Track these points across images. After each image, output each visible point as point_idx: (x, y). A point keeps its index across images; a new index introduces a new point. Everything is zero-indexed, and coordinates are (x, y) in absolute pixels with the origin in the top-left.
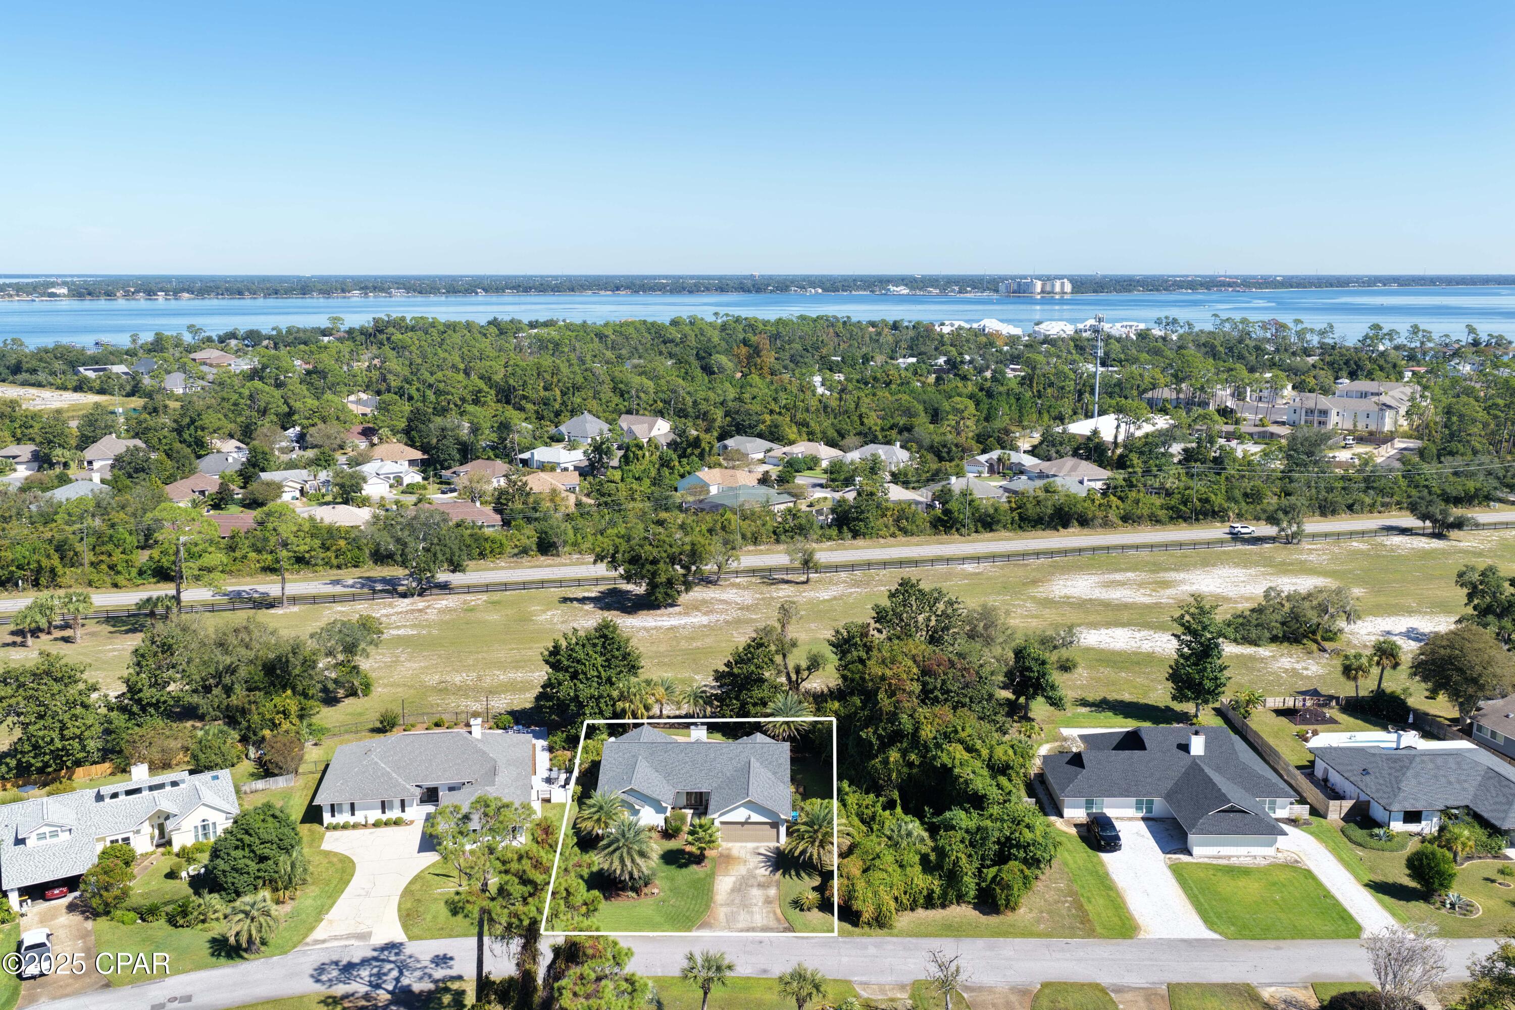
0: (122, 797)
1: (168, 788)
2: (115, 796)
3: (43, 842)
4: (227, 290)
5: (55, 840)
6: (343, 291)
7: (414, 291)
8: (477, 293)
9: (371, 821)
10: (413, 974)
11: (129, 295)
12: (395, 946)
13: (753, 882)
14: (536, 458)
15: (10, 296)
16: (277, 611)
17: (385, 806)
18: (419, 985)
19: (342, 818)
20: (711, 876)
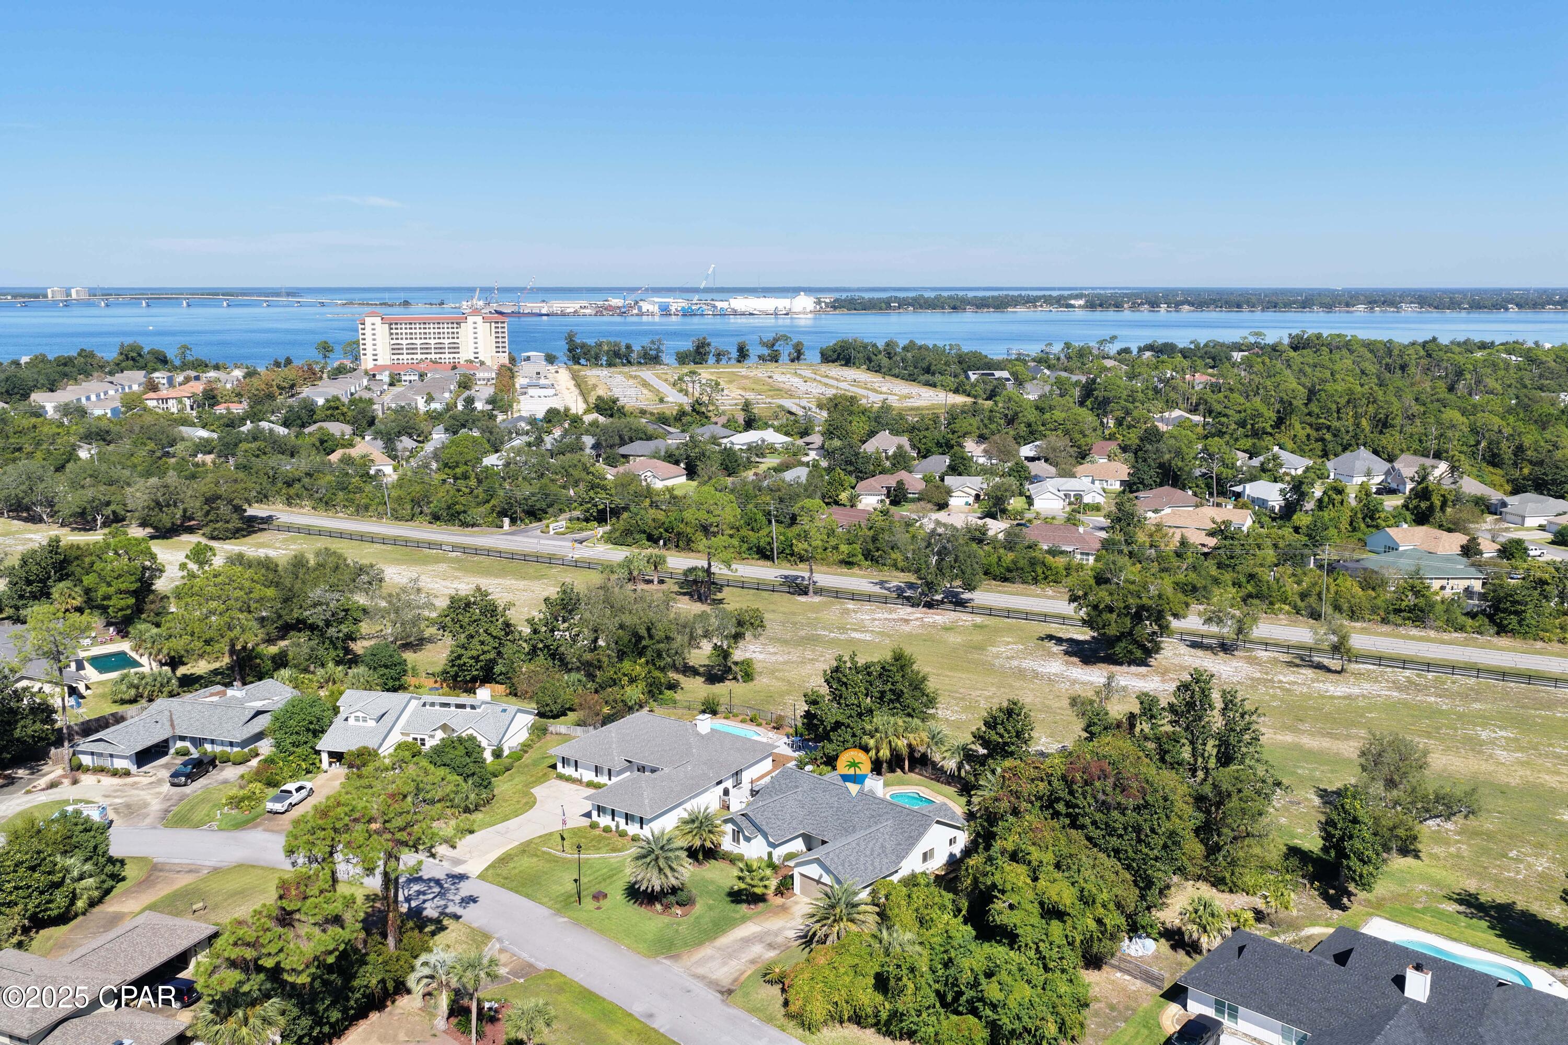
0: (437, 707)
1: (468, 709)
2: (433, 704)
3: (357, 723)
4: (1226, 303)
5: (364, 724)
6: (1347, 305)
7: (1429, 306)
8: (1507, 309)
9: (585, 780)
10: (439, 902)
11: (1135, 306)
12: (462, 877)
13: (769, 939)
14: (1247, 492)
15: (1036, 307)
16: (803, 599)
17: (597, 770)
18: (430, 911)
19: (569, 771)
20: (744, 919)
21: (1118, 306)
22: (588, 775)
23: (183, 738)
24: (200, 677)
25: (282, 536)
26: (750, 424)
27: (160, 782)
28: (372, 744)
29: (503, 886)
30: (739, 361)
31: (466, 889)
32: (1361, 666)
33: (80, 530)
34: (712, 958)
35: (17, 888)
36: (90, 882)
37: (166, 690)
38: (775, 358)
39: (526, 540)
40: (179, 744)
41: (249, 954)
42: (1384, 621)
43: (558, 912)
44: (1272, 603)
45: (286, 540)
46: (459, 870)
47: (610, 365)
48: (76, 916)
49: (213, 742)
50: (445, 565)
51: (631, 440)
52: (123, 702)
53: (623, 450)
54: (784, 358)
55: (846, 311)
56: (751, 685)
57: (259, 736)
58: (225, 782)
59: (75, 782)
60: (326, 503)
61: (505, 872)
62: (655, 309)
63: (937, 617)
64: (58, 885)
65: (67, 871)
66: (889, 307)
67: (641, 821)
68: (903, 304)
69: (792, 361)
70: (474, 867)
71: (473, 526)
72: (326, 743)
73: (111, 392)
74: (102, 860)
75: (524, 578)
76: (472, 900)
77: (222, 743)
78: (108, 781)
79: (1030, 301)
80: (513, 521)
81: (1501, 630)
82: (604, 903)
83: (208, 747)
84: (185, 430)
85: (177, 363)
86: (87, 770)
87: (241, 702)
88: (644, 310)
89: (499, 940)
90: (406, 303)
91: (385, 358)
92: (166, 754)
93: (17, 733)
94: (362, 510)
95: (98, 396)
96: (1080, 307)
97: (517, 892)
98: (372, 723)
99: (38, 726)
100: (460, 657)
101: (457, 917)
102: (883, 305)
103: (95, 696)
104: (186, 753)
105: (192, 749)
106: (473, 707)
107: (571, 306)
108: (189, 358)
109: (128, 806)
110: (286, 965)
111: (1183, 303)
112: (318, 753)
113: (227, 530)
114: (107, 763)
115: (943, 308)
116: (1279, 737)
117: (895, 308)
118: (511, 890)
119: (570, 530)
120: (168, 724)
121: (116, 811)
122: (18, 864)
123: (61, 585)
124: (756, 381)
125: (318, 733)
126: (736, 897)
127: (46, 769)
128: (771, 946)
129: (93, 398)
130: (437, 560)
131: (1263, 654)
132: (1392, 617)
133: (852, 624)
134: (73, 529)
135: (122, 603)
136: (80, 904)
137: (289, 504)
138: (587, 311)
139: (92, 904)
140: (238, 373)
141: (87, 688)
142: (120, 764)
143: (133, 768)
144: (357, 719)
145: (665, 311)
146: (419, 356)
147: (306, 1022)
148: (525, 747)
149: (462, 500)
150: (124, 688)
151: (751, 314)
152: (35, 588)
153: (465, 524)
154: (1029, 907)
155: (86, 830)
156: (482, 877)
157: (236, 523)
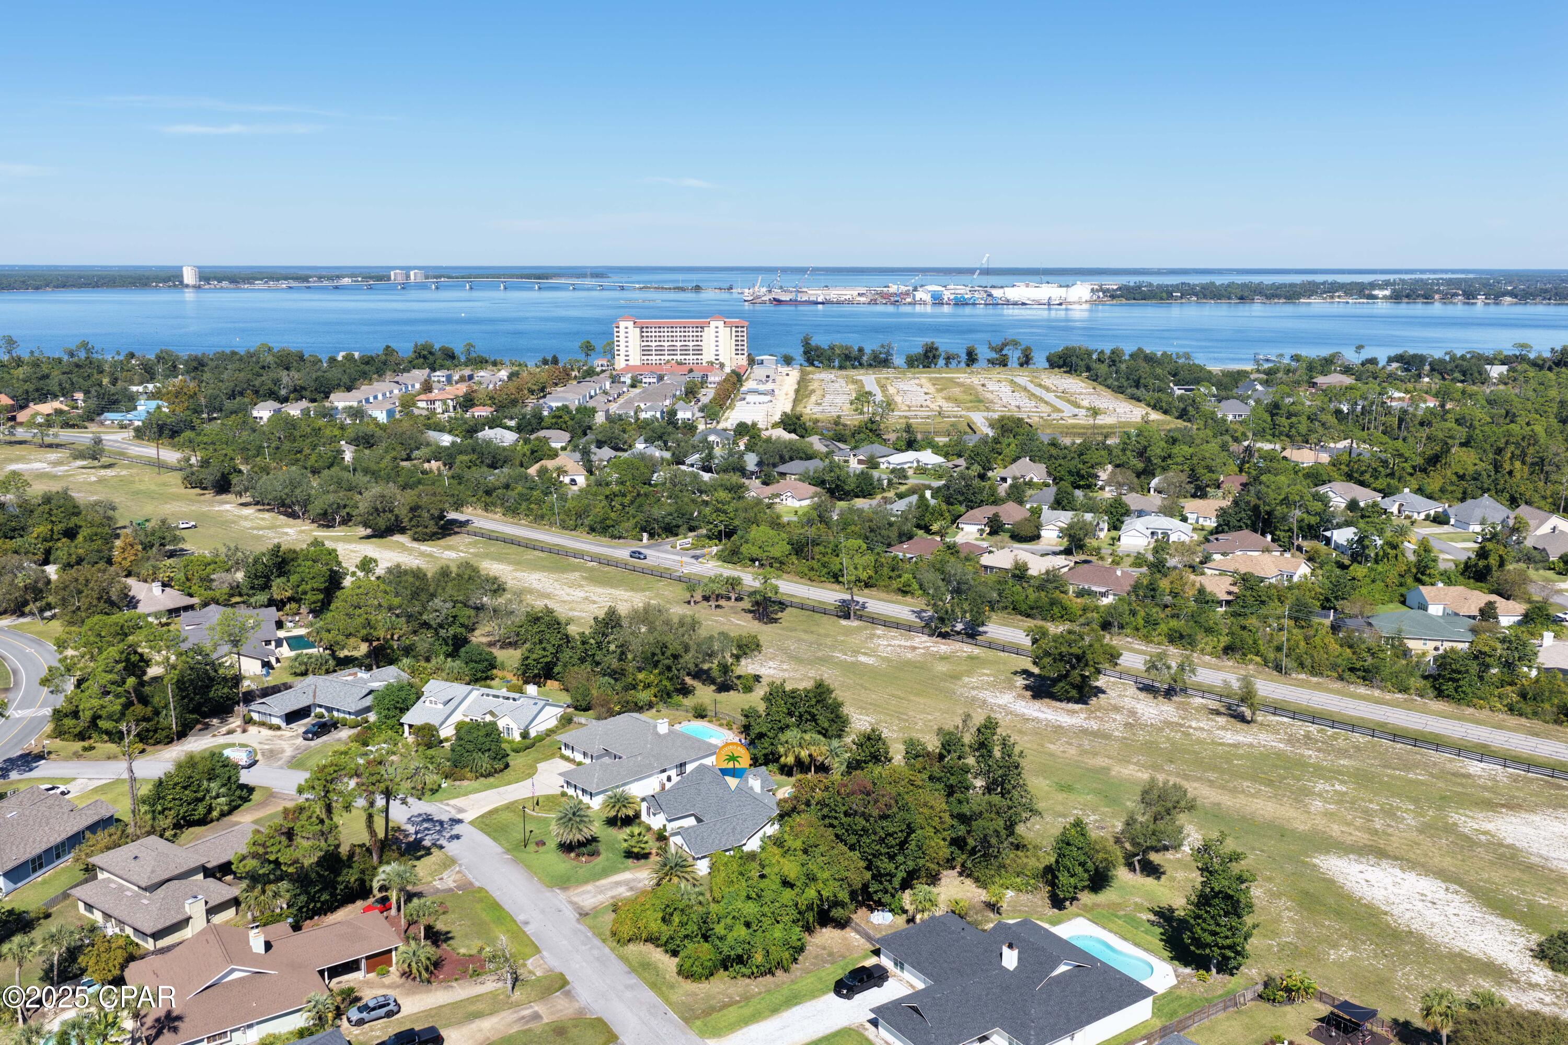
0: (491, 698)
1: (511, 701)
2: (488, 695)
10: (436, 836)
11: (1447, 297)
12: (459, 821)
13: (632, 884)
14: (1334, 538)
15: (1332, 297)
16: (844, 622)
17: (585, 754)
18: (427, 843)
19: (568, 753)
20: (626, 869)
21: (1427, 297)
22: (579, 757)
23: (320, 706)
24: (357, 659)
25: (468, 539)
26: (911, 445)
27: (297, 736)
28: (435, 722)
29: (482, 830)
30: (968, 365)
31: (457, 829)
32: (1278, 718)
33: (324, 526)
34: (589, 892)
35: (174, 799)
36: (222, 800)
37: (324, 668)
38: (1003, 363)
39: (657, 554)
40: (318, 710)
41: (261, 850)
42: (1340, 678)
43: (508, 851)
44: (1244, 655)
45: (470, 543)
46: (459, 816)
47: (841, 368)
48: (212, 821)
49: (338, 710)
50: (577, 574)
51: (791, 459)
52: (296, 674)
53: (782, 468)
54: (1013, 361)
55: (1124, 301)
56: (748, 695)
57: (368, 709)
58: (339, 740)
59: (244, 731)
60: (512, 511)
61: (487, 822)
62: (927, 298)
63: (943, 647)
64: (202, 799)
65: (208, 791)
66: (1170, 296)
67: (591, 794)
68: (1188, 292)
69: (1021, 365)
70: (468, 816)
71: (620, 538)
72: (407, 718)
73: (396, 391)
74: (234, 787)
75: (632, 590)
76: (458, 837)
77: (344, 712)
78: (266, 732)
79: (1331, 289)
80: (652, 536)
81: (1440, 694)
82: (541, 849)
83: (335, 714)
84: (432, 435)
85: (463, 359)
86: (255, 723)
87: (365, 682)
88: (917, 298)
89: (460, 865)
90: (697, 288)
91: (636, 359)
92: (309, 716)
93: (211, 694)
94: (539, 519)
95: (384, 395)
96: (1385, 297)
97: (489, 835)
98: (440, 706)
99: (226, 690)
100: (527, 658)
101: (441, 847)
102: (1164, 295)
103: (281, 668)
104: (322, 716)
105: (326, 714)
106: (514, 699)
107: (848, 293)
108: (473, 355)
109: (271, 751)
110: (281, 860)
111: (1505, 294)
112: (402, 725)
113: (426, 534)
114: (268, 720)
115: (1229, 298)
116: (1140, 774)
117: (1176, 298)
118: (485, 833)
119: (695, 547)
120: (311, 694)
121: (263, 754)
122: (176, 784)
123: (278, 580)
124: (968, 389)
125: (404, 710)
126: (629, 854)
127: (231, 720)
128: (631, 889)
129: (380, 397)
130: (575, 568)
131: (1198, 701)
132: (1347, 675)
133: (868, 648)
134: (320, 526)
135: (315, 598)
136: (215, 814)
137: (486, 510)
138: (862, 299)
139: (223, 815)
140: (504, 374)
141: (278, 660)
142: (276, 721)
143: (283, 725)
144: (431, 702)
145: (938, 300)
146: (667, 357)
147: (303, 898)
148: (550, 732)
149: (613, 515)
150: (297, 664)
151: (1023, 304)
152: (261, 581)
153: (613, 537)
154: (773, 877)
155: (224, 766)
156: (472, 823)
157: (432, 528)
